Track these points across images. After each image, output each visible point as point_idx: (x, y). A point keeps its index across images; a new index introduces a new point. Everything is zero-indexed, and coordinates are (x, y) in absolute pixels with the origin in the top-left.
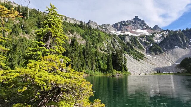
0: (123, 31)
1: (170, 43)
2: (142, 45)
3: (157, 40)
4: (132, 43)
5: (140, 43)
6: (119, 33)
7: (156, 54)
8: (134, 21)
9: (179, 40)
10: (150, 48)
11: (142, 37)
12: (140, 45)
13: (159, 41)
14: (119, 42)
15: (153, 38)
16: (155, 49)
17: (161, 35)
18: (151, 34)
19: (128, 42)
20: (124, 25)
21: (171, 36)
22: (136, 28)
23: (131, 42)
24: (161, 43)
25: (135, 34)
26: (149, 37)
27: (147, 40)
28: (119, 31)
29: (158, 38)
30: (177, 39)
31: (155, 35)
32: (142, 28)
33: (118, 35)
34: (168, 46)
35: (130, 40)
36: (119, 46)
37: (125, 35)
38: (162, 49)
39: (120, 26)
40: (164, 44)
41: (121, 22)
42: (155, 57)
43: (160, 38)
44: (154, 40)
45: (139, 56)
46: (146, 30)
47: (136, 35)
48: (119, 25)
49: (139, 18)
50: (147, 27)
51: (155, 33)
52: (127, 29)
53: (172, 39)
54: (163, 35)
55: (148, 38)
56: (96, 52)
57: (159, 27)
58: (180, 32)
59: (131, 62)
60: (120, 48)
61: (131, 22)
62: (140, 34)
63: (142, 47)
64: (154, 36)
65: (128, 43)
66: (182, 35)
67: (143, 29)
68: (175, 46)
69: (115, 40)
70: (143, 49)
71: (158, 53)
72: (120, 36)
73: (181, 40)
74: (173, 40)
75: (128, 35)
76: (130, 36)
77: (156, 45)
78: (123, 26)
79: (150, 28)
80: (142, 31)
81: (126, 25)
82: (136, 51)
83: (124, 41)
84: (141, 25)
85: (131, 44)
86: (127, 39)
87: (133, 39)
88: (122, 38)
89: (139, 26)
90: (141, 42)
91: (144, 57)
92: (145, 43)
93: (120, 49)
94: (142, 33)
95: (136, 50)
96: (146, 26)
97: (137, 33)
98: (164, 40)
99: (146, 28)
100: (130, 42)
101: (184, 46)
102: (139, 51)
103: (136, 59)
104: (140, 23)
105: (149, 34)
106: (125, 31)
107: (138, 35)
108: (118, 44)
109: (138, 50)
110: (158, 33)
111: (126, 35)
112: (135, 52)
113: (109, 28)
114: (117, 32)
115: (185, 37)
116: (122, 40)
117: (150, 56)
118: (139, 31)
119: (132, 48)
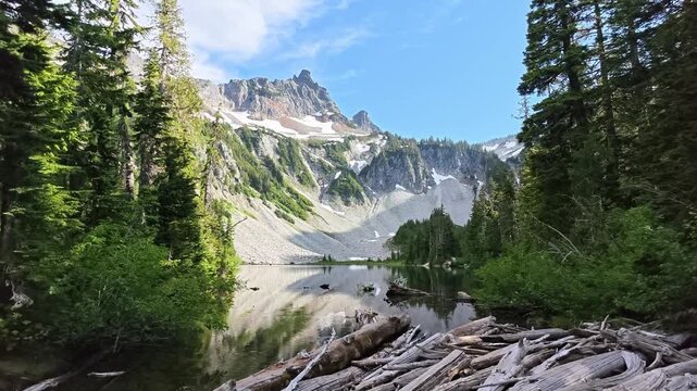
0: (257, 115)
1: (385, 173)
2: (309, 169)
3: (354, 161)
4: (280, 161)
5: (305, 163)
6: (243, 118)
7: (347, 203)
8: (295, 86)
9: (407, 169)
10: (334, 182)
11: (313, 145)
12: (305, 170)
13: (362, 164)
14: (236, 154)
15: (346, 155)
16: (343, 189)
17: (368, 148)
18: (342, 141)
19: (268, 157)
20: (262, 93)
21: (389, 154)
22: (300, 110)
23: (278, 157)
24: (365, 171)
25: (293, 131)
26: (333, 147)
27: (328, 157)
28: (241, 110)
29: (357, 157)
30: (403, 164)
31: (352, 143)
32: (318, 114)
33: (235, 127)
34: (381, 182)
35: (277, 152)
36: (233, 171)
37: (259, 132)
38: (365, 189)
39: (250, 93)
40: (371, 176)
41: (251, 80)
42: (343, 214)
43: (363, 156)
44: (348, 159)
45: (297, 207)
46: (330, 123)
47: (298, 137)
48: (244, 91)
50: (336, 114)
51: (353, 138)
52: (269, 110)
53: (390, 163)
54: (373, 147)
55: (332, 149)
57: (368, 120)
58: (413, 146)
59: (266, 227)
60: (238, 175)
61: (286, 86)
62: (312, 134)
63: (309, 178)
64: (349, 148)
65: (268, 163)
66: (417, 156)
67: (322, 119)
68: (397, 186)
69: (224, 146)
70: (313, 186)
71: (352, 199)
72: (243, 132)
73: (412, 170)
74: (395, 166)
75: (271, 133)
76: (276, 137)
77: (350, 176)
78: (257, 97)
79: (343, 119)
80: (319, 124)
81: (269, 95)
82: (289, 190)
83: (257, 152)
84: (315, 103)
85: (277, 164)
86: (268, 146)
87: (287, 149)
88: (251, 139)
89: (310, 106)
90: (310, 162)
91: (310, 210)
92: (322, 168)
93: (237, 180)
94: (319, 130)
95: (291, 185)
96: (331, 110)
97: (301, 130)
98: (373, 162)
99: (331, 118)
100: (274, 158)
101: (415, 186)
102: (300, 192)
103: (284, 217)
104: (315, 95)
105: (335, 140)
106: (265, 116)
107: (305, 137)
108: (232, 161)
109: (297, 188)
110: (360, 139)
111: (263, 132)
112: (288, 194)
113: (205, 92)
114: (237, 115)
115: (421, 163)
116: (248, 146)
117: (329, 208)
118: (310, 121)
119: (280, 179)
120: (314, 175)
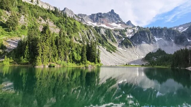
0: (99, 23)
1: (139, 38)
2: (115, 38)
4: (106, 35)
5: (114, 36)
6: (95, 24)
7: (127, 47)
8: (110, 14)
9: (146, 36)
10: (122, 42)
11: (116, 31)
12: (114, 38)
13: (131, 36)
14: (94, 33)
15: (126, 33)
16: (126, 43)
17: (132, 31)
18: (124, 29)
19: (103, 34)
20: (100, 17)
21: (140, 32)
22: (111, 21)
23: (106, 34)
25: (109, 27)
26: (122, 31)
27: (120, 34)
28: (94, 22)
29: (129, 34)
30: (145, 35)
31: (127, 29)
32: (116, 22)
33: (94, 26)
34: (137, 41)
35: (105, 33)
36: (94, 38)
37: (100, 28)
38: (132, 43)
39: (97, 17)
40: (134, 39)
41: (97, 14)
42: (126, 51)
43: (131, 33)
44: (126, 34)
45: (112, 49)
46: (120, 24)
47: (111, 28)
48: (95, 17)
49: (115, 12)
50: (122, 22)
51: (128, 28)
52: (102, 22)
53: (140, 35)
54: (134, 30)
55: (121, 32)
56: (70, 42)
57: (131, 23)
58: (148, 29)
59: (104, 54)
60: (95, 39)
61: (107, 14)
62: (115, 28)
63: (115, 40)
64: (126, 31)
65: (103, 36)
66: (149, 32)
67: (117, 23)
68: (143, 42)
69: (91, 31)
70: (116, 42)
71: (128, 46)
72: (96, 28)
73: (148, 37)
74: (142, 36)
75: (103, 28)
76: (105, 29)
77: (127, 39)
78: (99, 18)
79: (124, 23)
80: (117, 25)
81: (102, 17)
82: (109, 44)
83: (100, 33)
84: (115, 19)
85: (105, 36)
86: (103, 31)
87: (108, 32)
88: (98, 30)
89: (114, 20)
90: (115, 35)
91: (116, 50)
92: (118, 37)
93: (95, 41)
94: (117, 26)
95: (109, 42)
96: (120, 21)
97: (112, 27)
98: (134, 35)
99: (120, 23)
100: (105, 35)
101: (149, 42)
102: (112, 44)
103: (109, 51)
104: (115, 16)
105: (122, 29)
106: (101, 24)
107: (113, 29)
108: (93, 35)
109: (111, 43)
110: (130, 28)
111: (101, 28)
112: (109, 45)
113: (85, 18)
114: (93, 24)
115: (151, 34)
116: (97, 32)
117: (121, 49)
118: (114, 24)
119: (107, 41)
120: (116, 39)
